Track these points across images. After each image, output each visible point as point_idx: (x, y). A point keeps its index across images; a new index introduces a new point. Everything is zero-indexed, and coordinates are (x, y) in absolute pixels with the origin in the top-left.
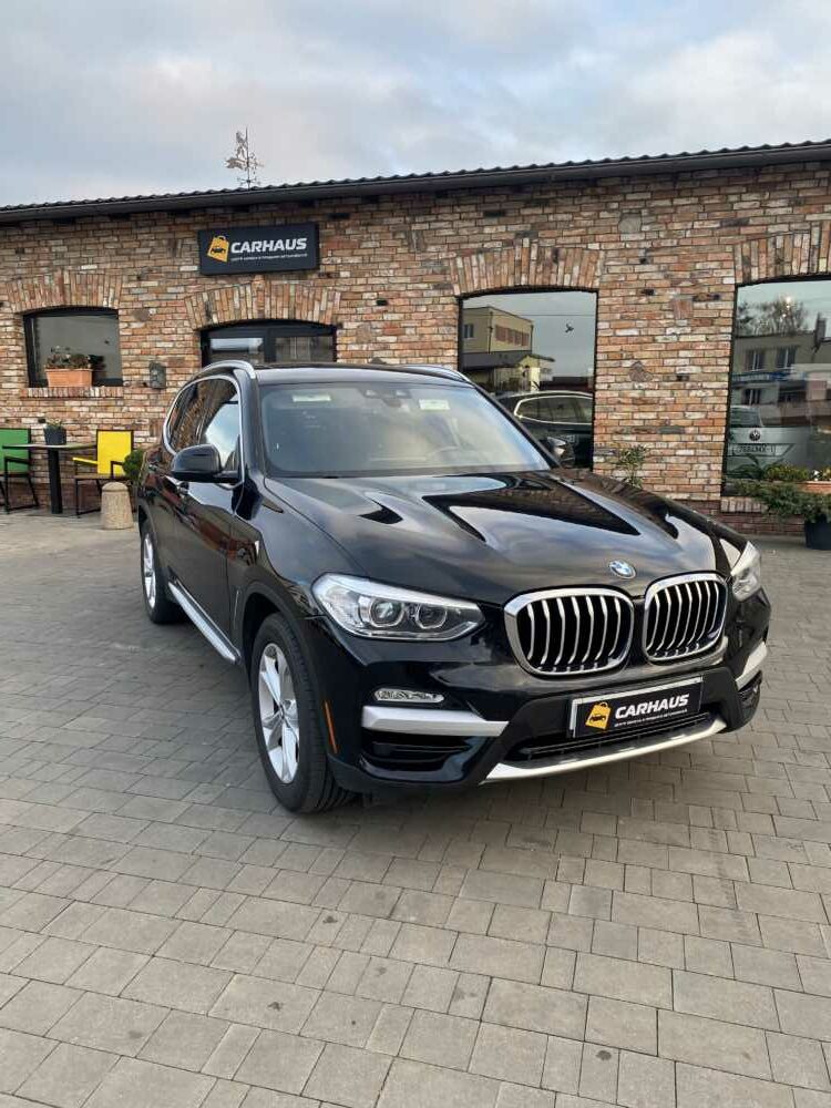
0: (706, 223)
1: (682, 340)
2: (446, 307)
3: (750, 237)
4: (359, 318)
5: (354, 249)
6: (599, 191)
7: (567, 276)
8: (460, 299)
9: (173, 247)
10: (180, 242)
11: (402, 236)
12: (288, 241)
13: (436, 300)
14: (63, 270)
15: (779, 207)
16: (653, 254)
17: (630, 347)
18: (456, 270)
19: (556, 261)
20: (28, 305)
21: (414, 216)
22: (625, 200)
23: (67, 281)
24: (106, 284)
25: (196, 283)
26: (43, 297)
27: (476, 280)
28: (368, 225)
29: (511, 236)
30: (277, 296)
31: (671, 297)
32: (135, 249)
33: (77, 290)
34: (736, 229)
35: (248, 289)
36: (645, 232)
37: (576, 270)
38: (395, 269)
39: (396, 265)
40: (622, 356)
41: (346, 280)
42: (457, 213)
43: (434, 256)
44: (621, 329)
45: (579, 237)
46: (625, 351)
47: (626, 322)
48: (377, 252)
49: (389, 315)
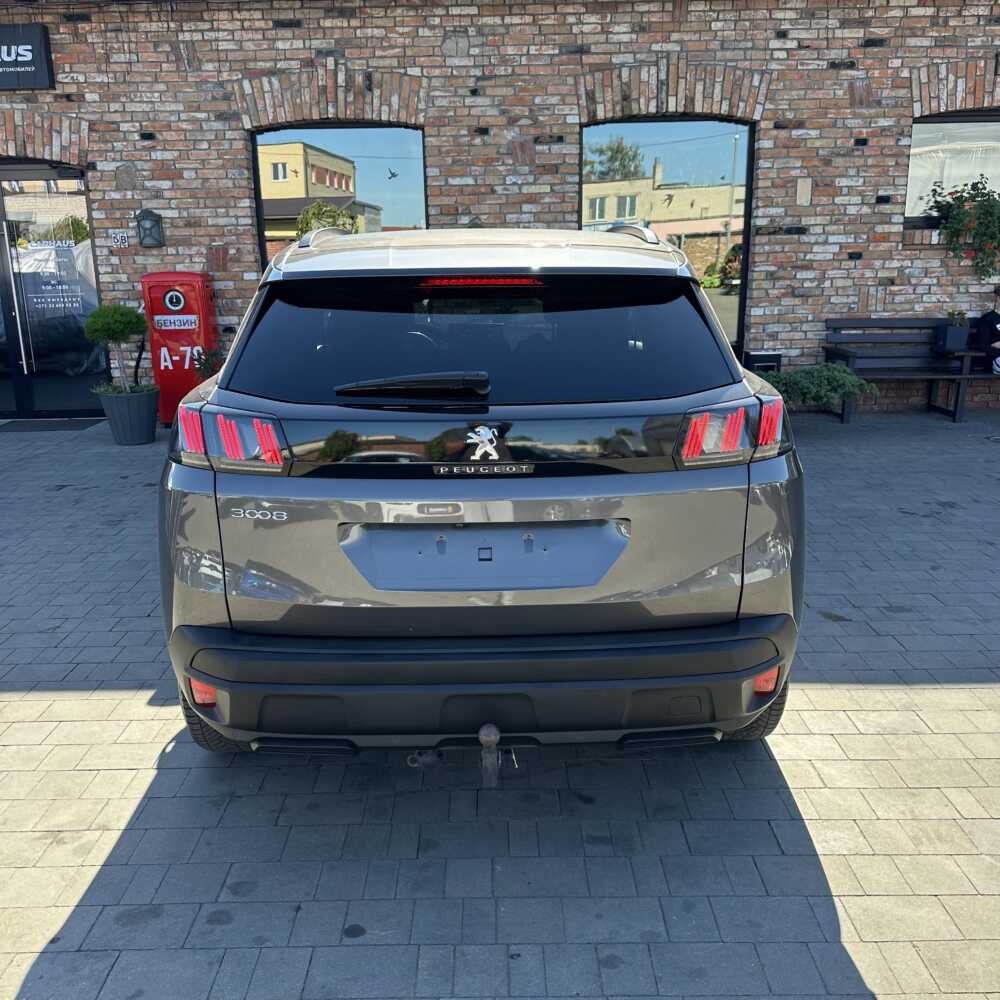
0: (544, 47)
1: (525, 190)
2: (235, 143)
3: (593, 69)
4: (118, 156)
5: (101, 63)
7: (385, 108)
8: (252, 135)
11: (167, 48)
12: (5, 49)
13: (220, 136)
15: (622, 32)
16: (485, 83)
17: (466, 200)
18: (243, 96)
19: (370, 89)
21: (181, 21)
22: (447, 15)
27: (270, 111)
28: (118, 30)
29: (311, 54)
31: (509, 138)
34: (578, 56)
36: (474, 56)
37: (395, 99)
38: (161, 92)
39: (162, 87)
40: (457, 210)
41: (94, 105)
42: (238, 20)
43: (213, 77)
44: (454, 177)
45: (395, 60)
46: (463, 204)
47: (458, 168)
48: (134, 68)
49: (158, 153)
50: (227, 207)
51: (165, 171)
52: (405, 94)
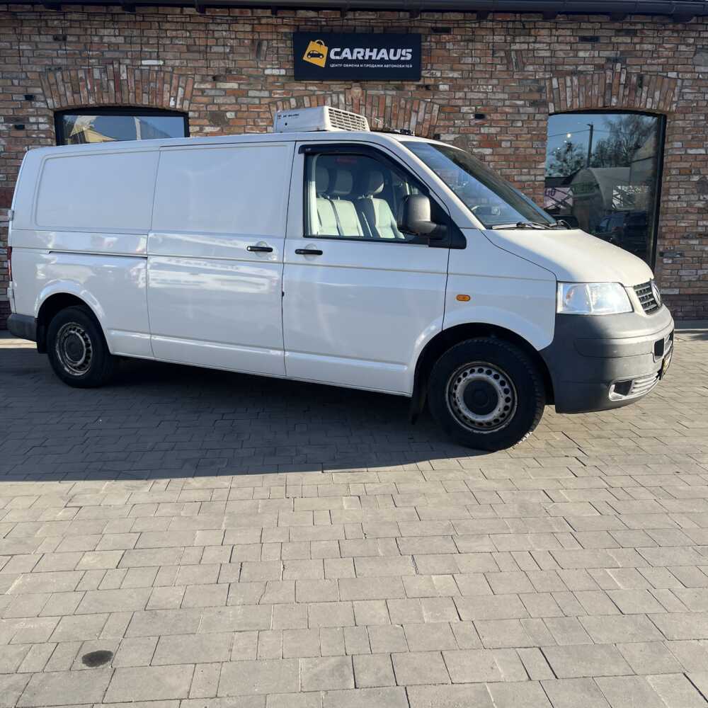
4: (457, 131)
5: (454, 63)
6: (680, 26)
7: (650, 100)
9: (257, 46)
10: (265, 43)
11: (502, 54)
12: (392, 51)
13: (532, 116)
14: (120, 64)
17: (698, 164)
18: (552, 89)
19: (641, 86)
20: (70, 100)
21: (514, 37)
22: (700, 37)
23: (124, 76)
24: (175, 82)
25: (283, 87)
26: (90, 93)
27: (569, 100)
28: (469, 41)
29: (603, 63)
30: (372, 106)
32: (211, 48)
33: (137, 88)
35: (342, 98)
37: (657, 94)
38: (494, 86)
39: (495, 82)
40: (691, 172)
41: (445, 93)
42: (555, 36)
43: (532, 75)
44: (691, 148)
45: (661, 66)
46: (694, 167)
47: (696, 143)
48: (477, 68)
49: (486, 129)
50: (529, 168)
51: (489, 141)
52: (664, 90)
